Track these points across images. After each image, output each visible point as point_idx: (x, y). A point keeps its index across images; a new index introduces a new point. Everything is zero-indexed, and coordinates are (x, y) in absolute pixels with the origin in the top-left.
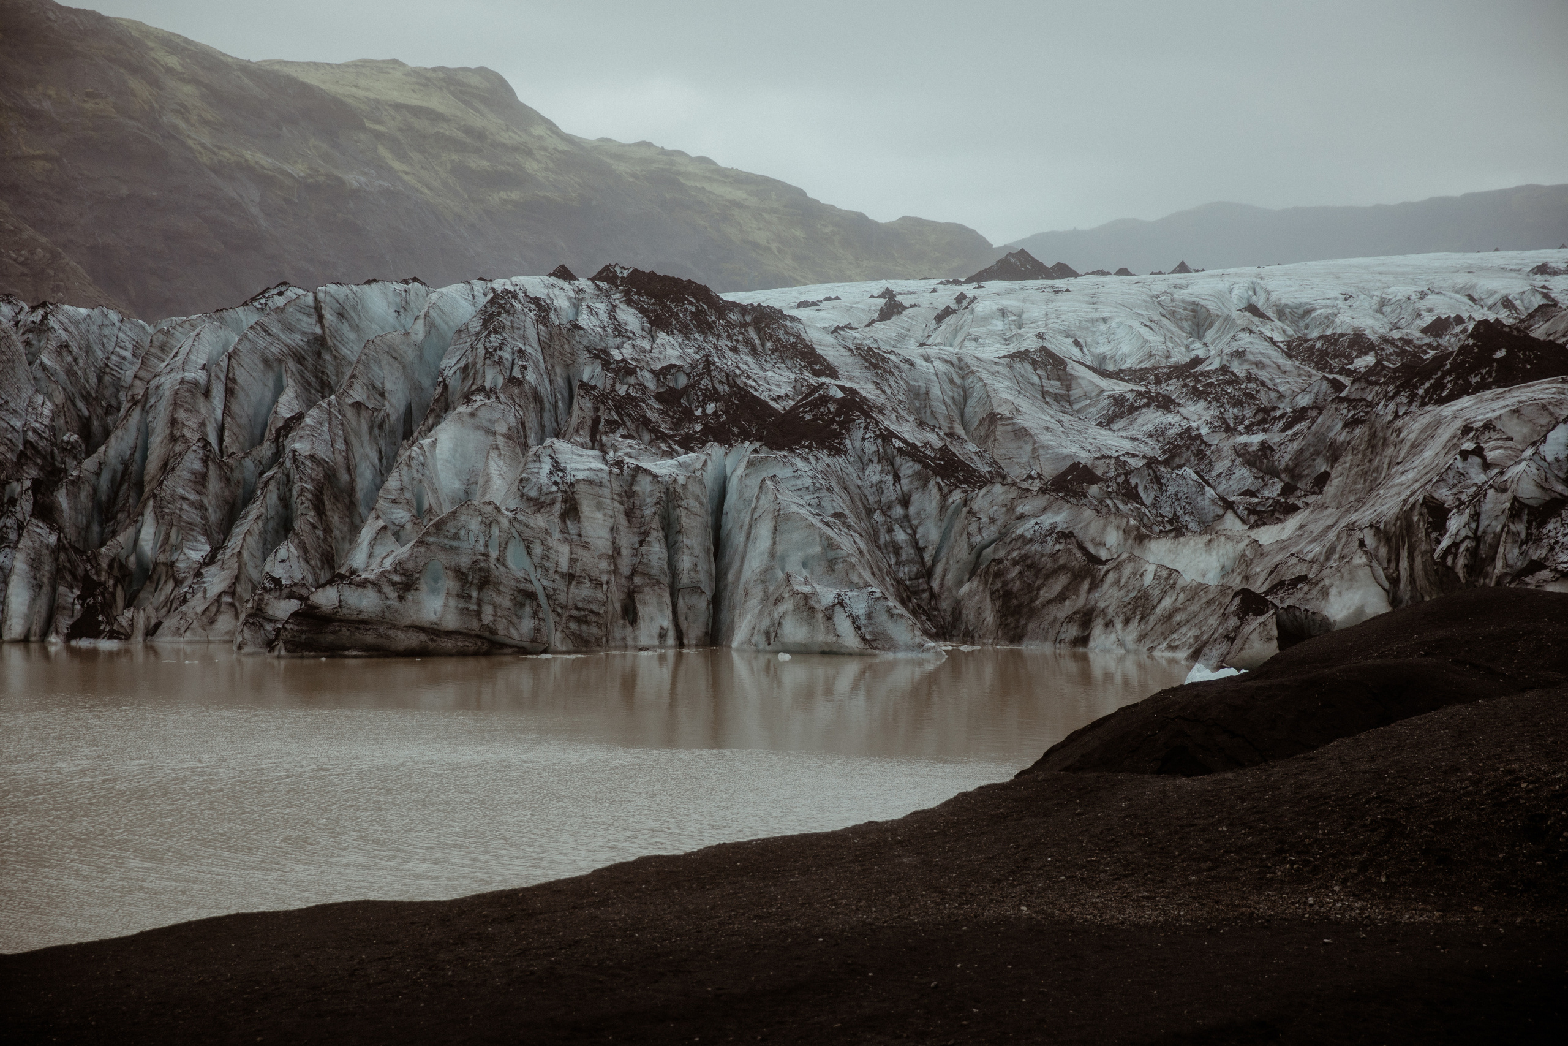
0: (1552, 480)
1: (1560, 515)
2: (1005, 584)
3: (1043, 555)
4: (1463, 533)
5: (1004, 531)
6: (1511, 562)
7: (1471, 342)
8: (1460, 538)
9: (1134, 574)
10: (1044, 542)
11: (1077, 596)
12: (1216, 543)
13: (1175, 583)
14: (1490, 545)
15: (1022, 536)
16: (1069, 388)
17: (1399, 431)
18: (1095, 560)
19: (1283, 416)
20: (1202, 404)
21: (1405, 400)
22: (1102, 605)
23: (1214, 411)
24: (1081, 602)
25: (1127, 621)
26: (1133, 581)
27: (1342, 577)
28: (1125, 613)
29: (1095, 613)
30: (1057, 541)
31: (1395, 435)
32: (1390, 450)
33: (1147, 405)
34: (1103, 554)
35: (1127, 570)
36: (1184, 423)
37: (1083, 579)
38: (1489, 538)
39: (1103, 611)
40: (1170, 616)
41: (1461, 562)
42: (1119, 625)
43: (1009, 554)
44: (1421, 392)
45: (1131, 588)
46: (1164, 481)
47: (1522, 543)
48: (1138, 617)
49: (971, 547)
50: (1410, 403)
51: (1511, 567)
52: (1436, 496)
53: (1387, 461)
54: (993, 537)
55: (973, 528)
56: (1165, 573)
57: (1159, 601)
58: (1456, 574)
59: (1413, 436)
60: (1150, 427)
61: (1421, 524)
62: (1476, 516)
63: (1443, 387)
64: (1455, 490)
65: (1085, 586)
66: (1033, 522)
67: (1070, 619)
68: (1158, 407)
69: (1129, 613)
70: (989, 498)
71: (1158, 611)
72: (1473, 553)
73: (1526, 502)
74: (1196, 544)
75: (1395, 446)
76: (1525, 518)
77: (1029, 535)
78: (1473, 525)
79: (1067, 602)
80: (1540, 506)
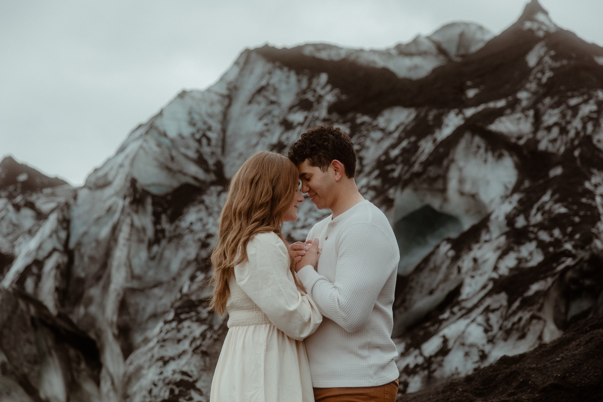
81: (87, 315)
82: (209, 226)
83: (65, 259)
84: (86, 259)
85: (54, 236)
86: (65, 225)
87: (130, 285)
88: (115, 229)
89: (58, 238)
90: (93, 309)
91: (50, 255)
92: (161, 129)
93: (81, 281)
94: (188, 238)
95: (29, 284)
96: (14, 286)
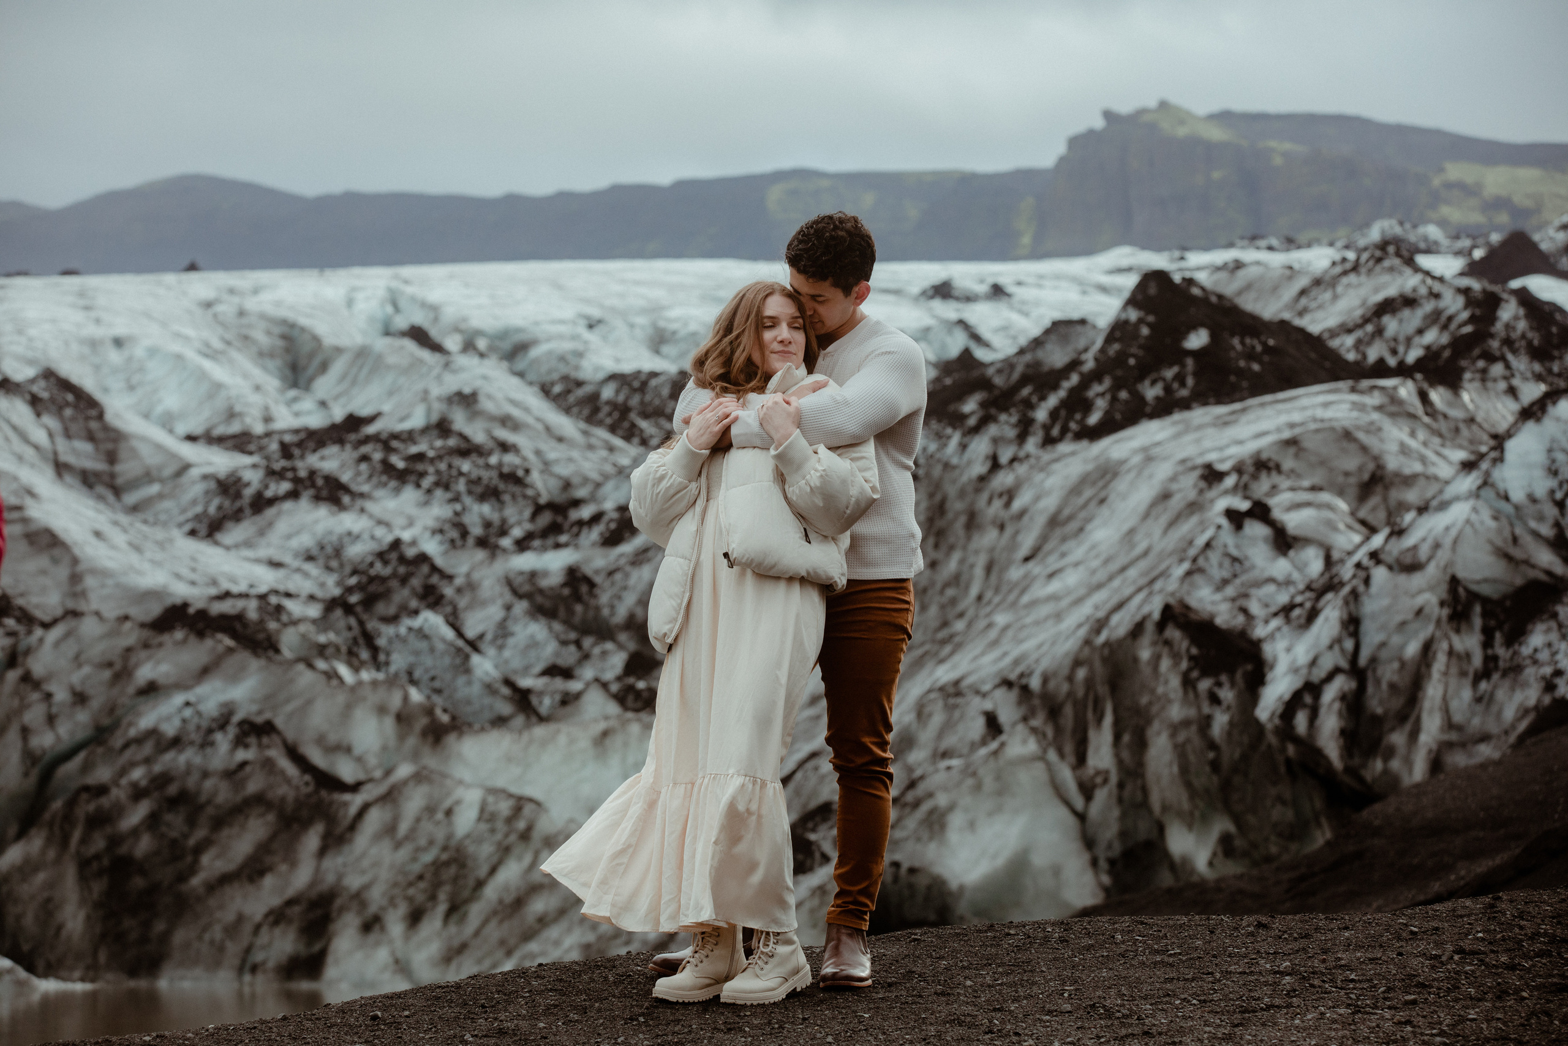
0: (1527, 539)
1: (1554, 616)
2: (115, 841)
3: (205, 774)
4: (1328, 662)
5: (106, 721)
6: (1457, 718)
7: (1133, 315)
8: (1319, 674)
9: (430, 810)
10: (206, 743)
11: (293, 864)
12: (617, 740)
13: (529, 828)
14: (1392, 686)
15: (153, 733)
16: (112, 458)
17: (1009, 495)
18: (329, 782)
19: (596, 518)
20: (410, 495)
21: (1011, 433)
22: (354, 882)
23: (439, 510)
24: (301, 878)
25: (415, 918)
26: (427, 827)
27: (978, 787)
28: (410, 899)
29: (338, 902)
30: (239, 742)
31: (998, 504)
32: (989, 538)
33: (294, 495)
34: (346, 771)
35: (414, 802)
36: (380, 532)
37: (306, 824)
38: (1388, 673)
39: (359, 898)
40: (518, 903)
41: (1330, 724)
42: (395, 926)
43: (123, 771)
44: (1041, 414)
45: (423, 842)
46: (381, 642)
47: (1478, 678)
48: (442, 908)
49: (30, 757)
50: (1022, 438)
51: (1459, 728)
52: (1193, 603)
53: (981, 562)
54: (81, 735)
55: (34, 715)
56: (504, 807)
57: (493, 870)
58: (1318, 753)
59: (1050, 503)
60: (306, 541)
61: (1165, 664)
62: (1352, 624)
63: (1087, 407)
64: (1230, 591)
65: (312, 840)
66: (179, 699)
67: (277, 917)
68: (317, 498)
69: (420, 898)
70: (70, 648)
71: (491, 892)
72: (1353, 704)
73: (1474, 588)
74: (572, 741)
75: (1002, 527)
76: (1478, 622)
77: (170, 729)
78: (1349, 644)
79: (268, 881)
80: (1505, 597)
81: (1386, 772)
82: (1559, 657)
83: (1353, 685)
84: (1384, 686)
85: (1336, 648)
86: (1352, 628)
87: (1446, 737)
88: (1427, 648)
89: (1342, 650)
90: (1395, 764)
91: (1330, 677)
92: (1501, 486)
93: (1377, 721)
94: (1530, 672)
95: (1301, 721)
96: (1277, 721)
